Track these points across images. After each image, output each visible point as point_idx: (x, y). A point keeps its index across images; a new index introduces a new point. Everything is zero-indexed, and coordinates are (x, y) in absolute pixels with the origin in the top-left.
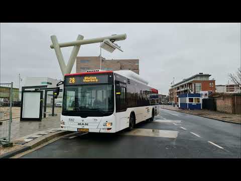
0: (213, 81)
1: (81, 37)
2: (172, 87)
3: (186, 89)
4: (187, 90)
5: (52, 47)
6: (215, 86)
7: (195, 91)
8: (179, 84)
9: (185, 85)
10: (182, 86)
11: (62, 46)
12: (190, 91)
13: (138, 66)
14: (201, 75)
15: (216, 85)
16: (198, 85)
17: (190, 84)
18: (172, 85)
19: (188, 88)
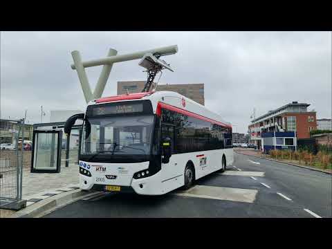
0: (313, 114)
1: (114, 52)
2: (253, 122)
3: (273, 125)
4: (274, 127)
5: (73, 68)
6: (315, 120)
7: (286, 128)
8: (262, 118)
9: (272, 119)
10: (267, 121)
11: (86, 65)
12: (279, 127)
13: (203, 92)
14: (295, 105)
15: (317, 118)
16: (290, 119)
17: (279, 118)
18: (253, 119)
19: (276, 124)
